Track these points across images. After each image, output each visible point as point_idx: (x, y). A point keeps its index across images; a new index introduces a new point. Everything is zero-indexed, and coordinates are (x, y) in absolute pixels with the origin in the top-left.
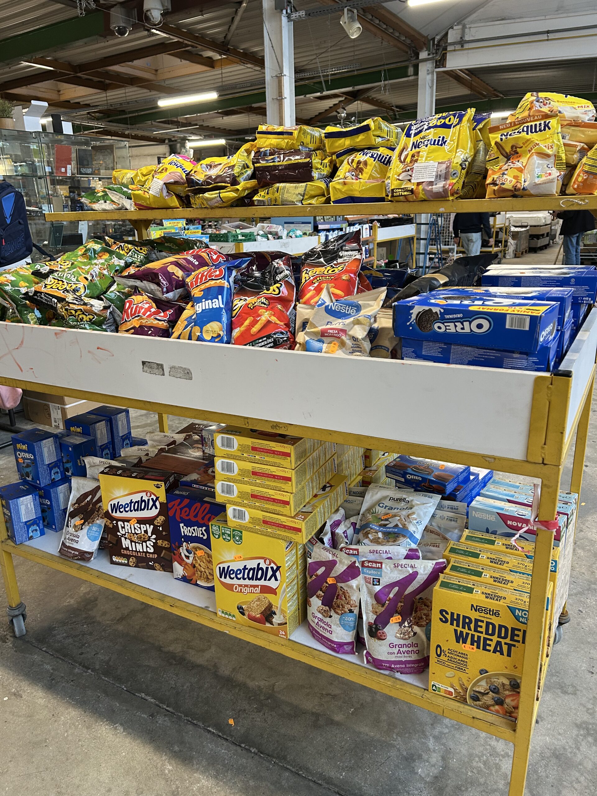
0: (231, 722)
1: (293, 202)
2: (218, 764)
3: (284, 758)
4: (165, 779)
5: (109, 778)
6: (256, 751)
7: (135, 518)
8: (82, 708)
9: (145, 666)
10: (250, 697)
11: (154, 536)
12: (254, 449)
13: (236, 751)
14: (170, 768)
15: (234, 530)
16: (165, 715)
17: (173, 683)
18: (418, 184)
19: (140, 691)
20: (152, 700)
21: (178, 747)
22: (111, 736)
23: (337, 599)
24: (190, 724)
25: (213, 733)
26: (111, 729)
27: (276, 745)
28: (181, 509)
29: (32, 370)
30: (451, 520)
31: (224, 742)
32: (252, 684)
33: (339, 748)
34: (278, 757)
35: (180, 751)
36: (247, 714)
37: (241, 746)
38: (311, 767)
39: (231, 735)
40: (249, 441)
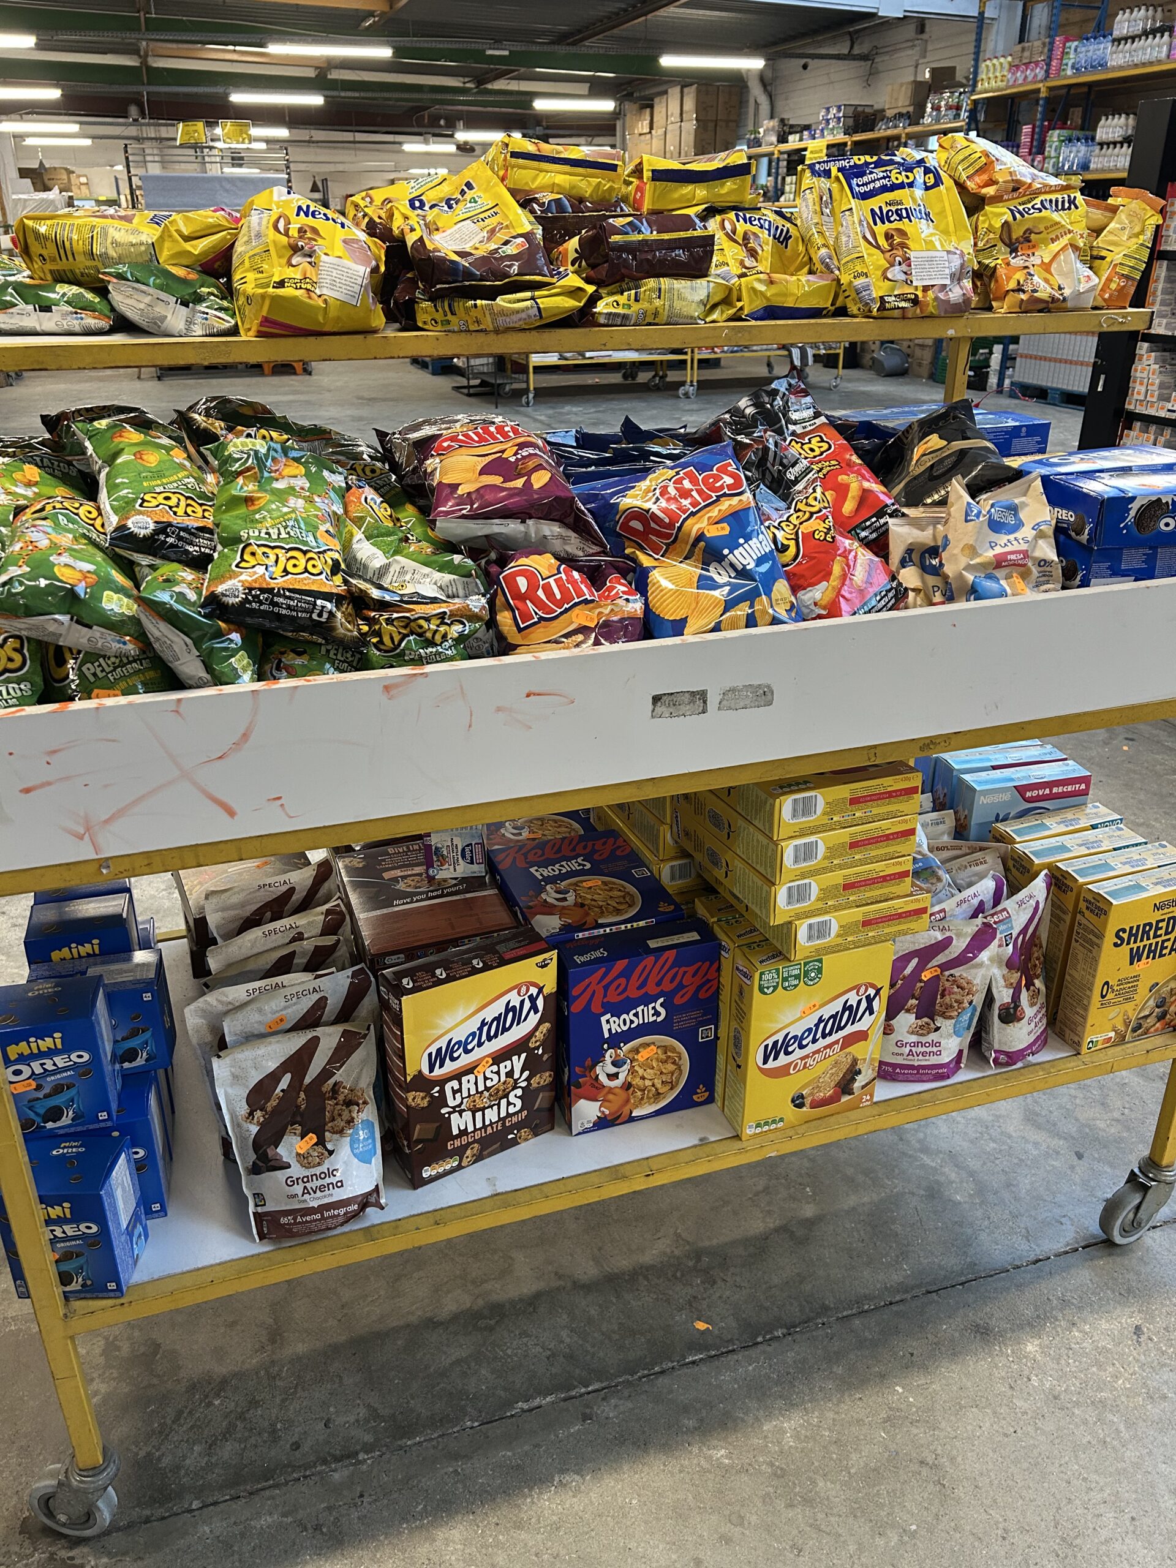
0: (701, 1326)
1: (692, 317)
2: (770, 1389)
3: (825, 1309)
4: (739, 1472)
5: (671, 1548)
6: (785, 1331)
7: (488, 1056)
8: (457, 1513)
9: (452, 1364)
10: (674, 1276)
11: (526, 1074)
12: (854, 801)
13: (764, 1352)
14: (723, 1452)
15: (806, 964)
16: (603, 1399)
17: (539, 1349)
18: (926, 289)
19: (510, 1404)
20: (548, 1399)
21: (689, 1419)
22: (575, 1500)
23: (943, 996)
24: (657, 1378)
25: (701, 1359)
26: (556, 1493)
27: (796, 1304)
28: (606, 988)
29: (279, 802)
30: (938, 824)
31: (736, 1357)
32: (648, 1258)
33: (860, 1244)
34: (819, 1315)
35: (702, 1420)
36: (704, 1299)
37: (758, 1343)
38: (867, 1292)
39: (728, 1341)
40: (843, 791)
